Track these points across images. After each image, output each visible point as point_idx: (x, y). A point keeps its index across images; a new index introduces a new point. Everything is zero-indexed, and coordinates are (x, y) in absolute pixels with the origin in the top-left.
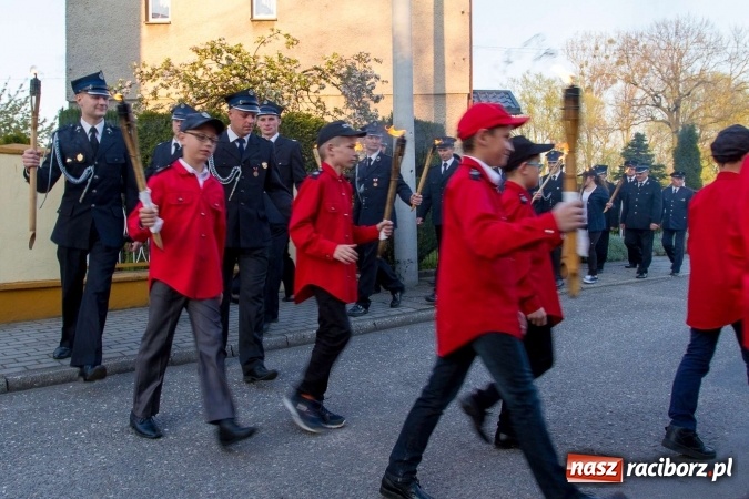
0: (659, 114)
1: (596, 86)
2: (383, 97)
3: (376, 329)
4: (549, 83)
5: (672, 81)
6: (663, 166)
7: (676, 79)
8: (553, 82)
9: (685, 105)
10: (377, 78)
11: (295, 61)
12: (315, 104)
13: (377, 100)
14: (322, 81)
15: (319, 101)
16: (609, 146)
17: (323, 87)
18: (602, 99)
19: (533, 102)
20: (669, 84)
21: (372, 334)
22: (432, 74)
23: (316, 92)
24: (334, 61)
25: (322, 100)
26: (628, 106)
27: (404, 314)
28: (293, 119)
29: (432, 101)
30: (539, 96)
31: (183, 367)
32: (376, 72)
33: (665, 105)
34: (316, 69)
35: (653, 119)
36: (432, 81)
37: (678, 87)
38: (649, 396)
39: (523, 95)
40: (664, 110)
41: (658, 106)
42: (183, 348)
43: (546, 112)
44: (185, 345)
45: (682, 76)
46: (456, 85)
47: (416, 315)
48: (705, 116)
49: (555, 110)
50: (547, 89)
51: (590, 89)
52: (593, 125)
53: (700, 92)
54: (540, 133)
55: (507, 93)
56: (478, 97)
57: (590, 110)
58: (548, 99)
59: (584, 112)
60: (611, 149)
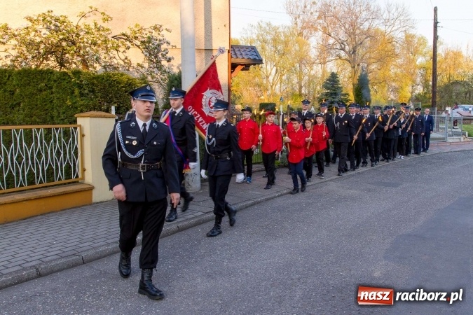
0: (342, 54)
1: (305, 33)
2: (173, 58)
3: (180, 230)
4: (275, 29)
5: (351, 34)
6: (348, 94)
7: (354, 33)
8: (278, 29)
9: (360, 51)
10: (168, 43)
11: (108, 30)
12: (123, 61)
13: (169, 60)
14: (128, 43)
15: (126, 58)
16: (313, 72)
17: (128, 48)
18: (308, 42)
19: (264, 41)
20: (350, 36)
21: (177, 235)
22: (203, 35)
23: (124, 51)
24: (136, 29)
25: (129, 58)
26: (325, 49)
27: (196, 217)
28: (110, 77)
29: (204, 54)
30: (269, 38)
31: (48, 277)
32: (168, 39)
33: (347, 48)
34: (124, 35)
35: (340, 58)
36: (203, 40)
37: (355, 38)
38: (352, 272)
39: (258, 37)
40: (346, 52)
41: (343, 49)
42: (47, 262)
43: (273, 49)
44: (47, 259)
45: (358, 32)
46: (221, 42)
47: (204, 217)
48: (370, 58)
49: (279, 48)
50: (273, 33)
51: (301, 34)
52: (303, 60)
53: (368, 42)
54: (269, 63)
55: (253, 48)
56: (234, 50)
57: (301, 48)
58: (274, 40)
59: (297, 48)
60: (314, 75)
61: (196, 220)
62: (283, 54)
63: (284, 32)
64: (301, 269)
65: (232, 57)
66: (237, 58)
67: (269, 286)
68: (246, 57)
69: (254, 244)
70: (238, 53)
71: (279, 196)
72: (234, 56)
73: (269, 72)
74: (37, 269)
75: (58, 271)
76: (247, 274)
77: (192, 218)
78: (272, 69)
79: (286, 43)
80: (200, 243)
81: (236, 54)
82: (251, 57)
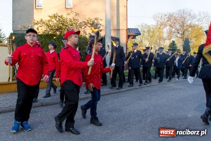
0: (179, 35)
1: (161, 27)
4: (149, 26)
5: (182, 26)
6: (180, 50)
7: (183, 26)
9: (186, 33)
10: (101, 25)
11: (78, 20)
12: (83, 32)
13: (101, 31)
14: (85, 25)
17: (86, 27)
18: (163, 31)
19: (144, 32)
20: (181, 27)
22: (116, 24)
23: (84, 28)
24: (89, 20)
25: (85, 31)
26: (170, 33)
27: (108, 91)
29: (116, 31)
30: (146, 30)
32: (100, 23)
33: (180, 33)
34: (84, 22)
35: (177, 36)
36: (116, 26)
37: (184, 28)
38: (177, 114)
39: (141, 30)
40: (180, 34)
41: (178, 33)
43: (148, 35)
44: (46, 100)
45: (185, 25)
46: (123, 27)
47: (112, 92)
48: (191, 36)
49: (150, 34)
50: (148, 28)
51: (160, 28)
52: (161, 38)
53: (190, 29)
54: (146, 40)
55: (137, 29)
56: (129, 30)
57: (160, 34)
58: (148, 31)
59: (158, 34)
60: (166, 45)
61: (108, 92)
62: (152, 37)
63: (152, 28)
64: (152, 111)
65: (128, 33)
66: (130, 33)
67: (136, 116)
68: (134, 33)
69: (132, 102)
70: (131, 31)
71: (146, 87)
72: (129, 32)
73: (146, 44)
74: (42, 103)
75: (50, 105)
76: (126, 112)
77: (107, 92)
78: (147, 43)
79: (153, 32)
80: (108, 100)
81: (130, 32)
82: (136, 33)
